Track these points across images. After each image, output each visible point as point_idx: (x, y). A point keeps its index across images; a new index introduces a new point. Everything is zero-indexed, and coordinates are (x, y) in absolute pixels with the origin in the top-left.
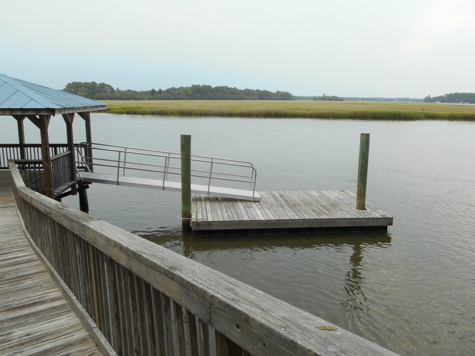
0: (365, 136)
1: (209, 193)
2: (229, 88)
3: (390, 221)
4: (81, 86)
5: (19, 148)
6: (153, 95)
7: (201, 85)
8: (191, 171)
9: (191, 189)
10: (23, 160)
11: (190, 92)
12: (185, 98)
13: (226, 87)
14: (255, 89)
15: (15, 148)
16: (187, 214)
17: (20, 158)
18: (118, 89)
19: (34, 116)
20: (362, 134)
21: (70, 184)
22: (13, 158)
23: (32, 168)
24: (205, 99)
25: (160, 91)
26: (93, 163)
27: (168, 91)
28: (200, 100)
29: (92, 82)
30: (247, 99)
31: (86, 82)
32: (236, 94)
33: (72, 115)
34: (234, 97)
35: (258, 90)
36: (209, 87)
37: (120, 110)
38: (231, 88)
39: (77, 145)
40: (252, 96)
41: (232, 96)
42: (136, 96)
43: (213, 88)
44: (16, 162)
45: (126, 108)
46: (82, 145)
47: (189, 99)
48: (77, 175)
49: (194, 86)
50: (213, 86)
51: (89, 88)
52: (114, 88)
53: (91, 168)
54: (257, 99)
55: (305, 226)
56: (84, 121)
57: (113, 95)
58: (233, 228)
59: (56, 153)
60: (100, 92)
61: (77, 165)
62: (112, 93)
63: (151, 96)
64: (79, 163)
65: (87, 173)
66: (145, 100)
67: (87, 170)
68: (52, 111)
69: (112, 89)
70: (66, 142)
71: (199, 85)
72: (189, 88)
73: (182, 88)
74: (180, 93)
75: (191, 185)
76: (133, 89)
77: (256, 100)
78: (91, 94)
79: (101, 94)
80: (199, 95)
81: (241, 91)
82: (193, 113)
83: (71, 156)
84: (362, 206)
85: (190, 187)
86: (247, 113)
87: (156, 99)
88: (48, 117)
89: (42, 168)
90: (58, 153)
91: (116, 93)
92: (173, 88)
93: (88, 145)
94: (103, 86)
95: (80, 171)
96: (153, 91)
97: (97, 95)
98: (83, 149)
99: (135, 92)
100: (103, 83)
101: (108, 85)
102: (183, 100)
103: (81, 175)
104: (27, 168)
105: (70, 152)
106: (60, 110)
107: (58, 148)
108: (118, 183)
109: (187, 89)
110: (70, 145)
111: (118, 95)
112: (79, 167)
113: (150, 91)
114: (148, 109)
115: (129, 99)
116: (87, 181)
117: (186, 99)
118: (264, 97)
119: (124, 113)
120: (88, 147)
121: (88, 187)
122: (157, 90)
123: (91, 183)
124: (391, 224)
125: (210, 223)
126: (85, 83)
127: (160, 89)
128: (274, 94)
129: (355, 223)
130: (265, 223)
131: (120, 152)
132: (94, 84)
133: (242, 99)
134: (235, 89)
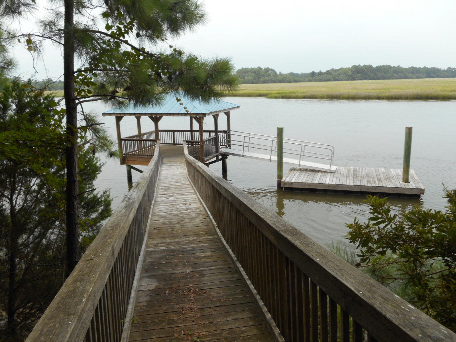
0: (408, 129)
1: (299, 165)
2: (391, 67)
3: (422, 191)
4: (248, 71)
5: (190, 133)
6: (313, 77)
7: (362, 65)
8: (283, 149)
9: (283, 161)
10: (192, 141)
11: (350, 73)
12: (344, 79)
13: (389, 65)
14: (422, 67)
15: (188, 133)
16: (280, 177)
17: (190, 140)
18: (280, 73)
19: (196, 117)
20: (406, 128)
21: (215, 155)
22: (185, 139)
23: (197, 145)
24: (365, 79)
25: (320, 73)
26: (231, 143)
27: (328, 72)
28: (360, 80)
29: (258, 67)
30: (412, 78)
31: (253, 67)
32: (400, 73)
33: (218, 115)
34: (397, 76)
35: (425, 68)
36: (370, 67)
37: (276, 95)
38: (394, 67)
39: (221, 132)
40: (418, 75)
41: (395, 75)
42: (297, 79)
43: (374, 67)
44: (187, 142)
45: (282, 93)
46: (224, 132)
47: (348, 80)
48: (220, 150)
49: (354, 67)
50: (374, 66)
51: (255, 72)
52: (277, 72)
53: (230, 146)
54: (424, 76)
55: (356, 189)
56: (227, 116)
57: (276, 78)
58: (307, 187)
59: (210, 136)
60: (264, 76)
61: (220, 143)
62: (275, 77)
63: (311, 79)
64: (221, 143)
65: (227, 149)
66: (305, 82)
67: (227, 147)
68: (204, 115)
69: (275, 73)
70: (214, 129)
71: (359, 65)
72: (349, 68)
73: (342, 68)
74: (339, 74)
75: (283, 158)
76: (295, 72)
77: (422, 78)
78: (256, 78)
79: (265, 78)
80: (359, 75)
81: (406, 69)
82: (341, 97)
83: (216, 139)
84: (406, 180)
85: (282, 160)
86: (396, 96)
87: (316, 81)
88: (203, 118)
89: (199, 145)
90: (211, 136)
91: (279, 77)
92: (333, 70)
93: (228, 131)
94: (267, 70)
95: (222, 148)
96: (313, 74)
97: (262, 79)
98: (225, 134)
99: (297, 75)
100: (268, 68)
101: (272, 70)
102: (342, 80)
103: (223, 150)
104: (194, 145)
105: (216, 136)
106: (209, 114)
107: (211, 133)
108: (243, 156)
109: (347, 70)
110: (216, 131)
111: (280, 78)
112: (221, 145)
113: (310, 73)
114: (302, 93)
115: (290, 82)
116: (225, 154)
117: (346, 80)
118: (432, 75)
119: (279, 98)
120: (228, 132)
121: (227, 158)
122: (317, 71)
123: (229, 156)
124: (423, 194)
125: (292, 183)
126: (252, 69)
127: (320, 71)
128: (444, 71)
129: (394, 191)
130: (328, 186)
131: (245, 136)
132: (260, 68)
133: (406, 77)
134: (399, 67)
